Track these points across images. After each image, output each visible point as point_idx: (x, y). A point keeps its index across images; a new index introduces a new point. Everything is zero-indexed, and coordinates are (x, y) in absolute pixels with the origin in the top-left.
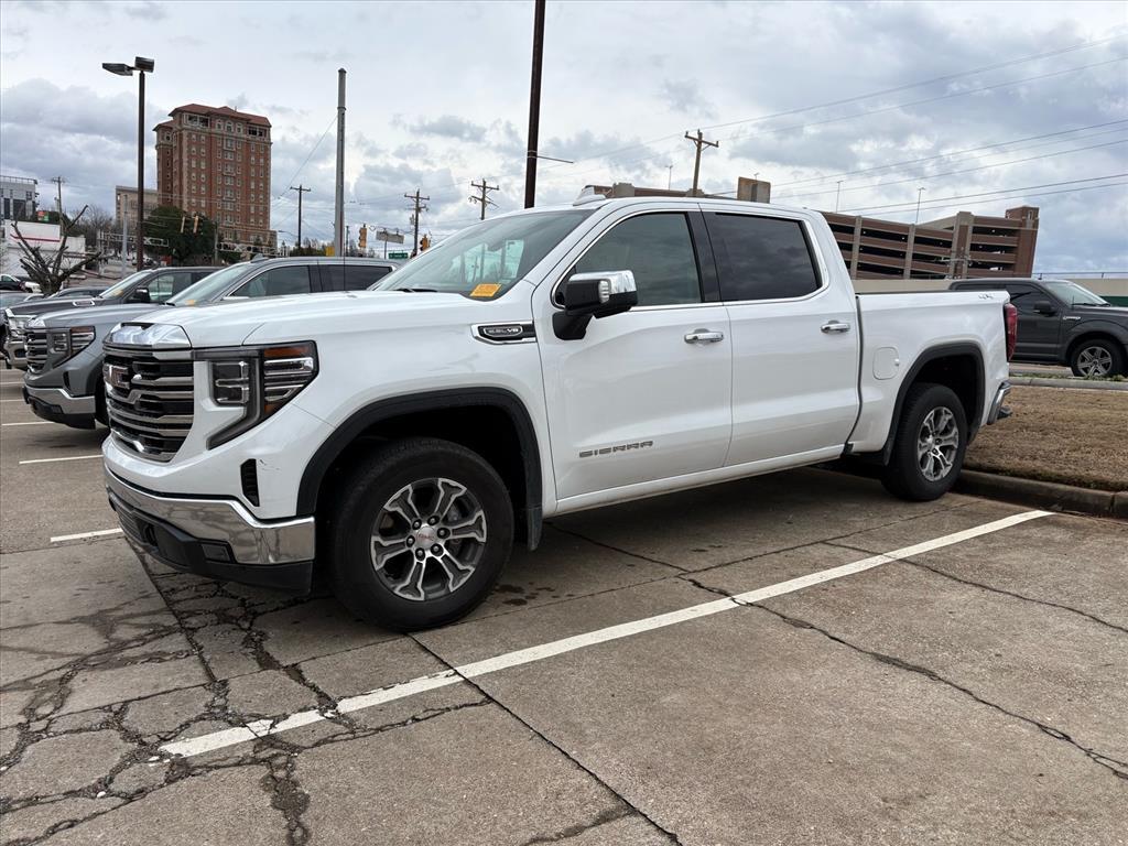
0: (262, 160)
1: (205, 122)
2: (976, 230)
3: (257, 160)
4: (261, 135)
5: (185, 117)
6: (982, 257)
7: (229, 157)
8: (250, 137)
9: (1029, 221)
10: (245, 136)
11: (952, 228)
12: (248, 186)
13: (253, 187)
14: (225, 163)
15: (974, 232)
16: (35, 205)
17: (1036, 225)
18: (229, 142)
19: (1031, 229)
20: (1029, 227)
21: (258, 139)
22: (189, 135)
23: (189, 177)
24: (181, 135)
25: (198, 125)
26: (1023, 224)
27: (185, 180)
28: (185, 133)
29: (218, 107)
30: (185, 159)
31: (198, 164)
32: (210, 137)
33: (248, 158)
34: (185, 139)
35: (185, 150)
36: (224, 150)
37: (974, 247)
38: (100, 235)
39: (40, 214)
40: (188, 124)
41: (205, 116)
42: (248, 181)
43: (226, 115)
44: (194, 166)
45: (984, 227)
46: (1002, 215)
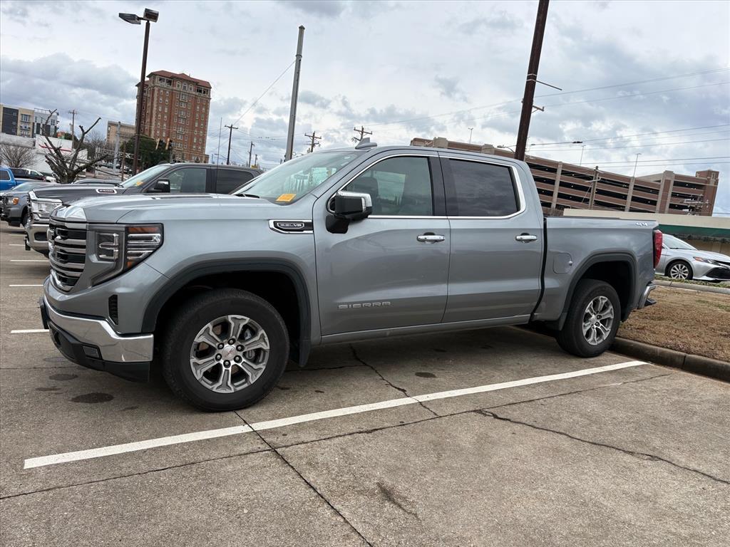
0: (204, 109)
1: (169, 82)
2: (676, 184)
3: (201, 109)
4: (204, 93)
5: (157, 78)
6: (678, 202)
7: (183, 106)
8: (197, 94)
9: (712, 181)
10: (194, 93)
11: (659, 181)
12: (194, 125)
13: (196, 126)
14: (180, 109)
15: (674, 185)
16: (56, 128)
17: (716, 183)
18: (184, 97)
19: (713, 185)
20: (712, 184)
21: (202, 95)
22: (159, 90)
23: (157, 117)
24: (154, 90)
25: (165, 84)
26: (708, 181)
27: (154, 118)
28: (156, 89)
29: (178, 73)
30: (155, 105)
31: (163, 109)
32: (172, 93)
33: (195, 107)
34: (156, 92)
35: (155, 99)
36: (180, 101)
37: (674, 195)
38: (97, 150)
39: (60, 134)
40: (158, 83)
41: (171, 79)
42: (194, 122)
43: (183, 79)
44: (160, 110)
45: (681, 182)
46: (693, 175)
